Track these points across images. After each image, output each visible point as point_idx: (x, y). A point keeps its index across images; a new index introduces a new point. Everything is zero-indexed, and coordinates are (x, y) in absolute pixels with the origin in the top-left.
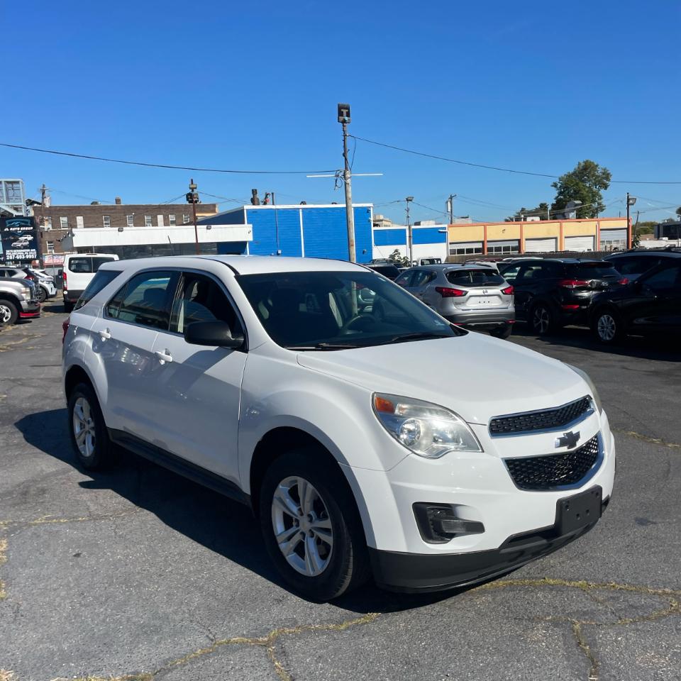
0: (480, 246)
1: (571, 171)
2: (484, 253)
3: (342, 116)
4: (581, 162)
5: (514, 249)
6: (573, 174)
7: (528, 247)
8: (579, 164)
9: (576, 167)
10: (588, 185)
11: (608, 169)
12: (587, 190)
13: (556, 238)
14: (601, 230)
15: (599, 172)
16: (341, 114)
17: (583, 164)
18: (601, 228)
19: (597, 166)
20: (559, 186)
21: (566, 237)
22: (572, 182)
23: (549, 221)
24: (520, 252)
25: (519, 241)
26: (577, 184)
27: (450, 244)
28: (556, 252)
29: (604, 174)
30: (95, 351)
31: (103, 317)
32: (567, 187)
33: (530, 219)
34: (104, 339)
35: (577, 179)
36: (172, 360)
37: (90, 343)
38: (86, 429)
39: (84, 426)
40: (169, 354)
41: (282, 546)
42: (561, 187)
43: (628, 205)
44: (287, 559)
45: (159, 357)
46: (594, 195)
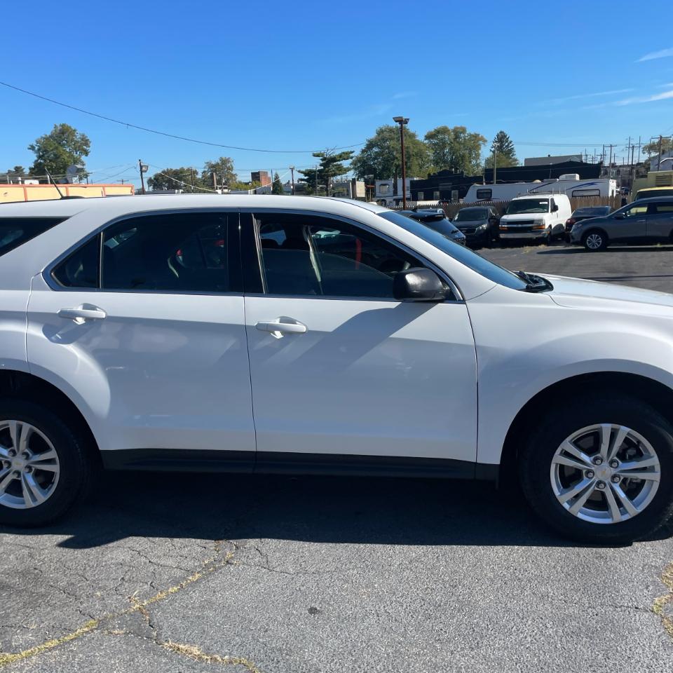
1: (49, 134)
4: (58, 125)
6: (51, 137)
8: (56, 127)
9: (53, 129)
10: (68, 150)
11: (86, 135)
12: (68, 155)
15: (78, 137)
17: (59, 128)
18: (107, 194)
19: (75, 130)
20: (37, 148)
26: (57, 148)
29: (82, 139)
30: (59, 341)
31: (54, 289)
32: (46, 151)
33: (27, 182)
34: (80, 321)
35: (55, 142)
36: (304, 329)
37: (36, 332)
38: (15, 467)
39: (9, 464)
40: (293, 322)
41: (566, 506)
42: (39, 150)
43: (142, 172)
44: (580, 516)
45: (269, 329)
46: (76, 161)
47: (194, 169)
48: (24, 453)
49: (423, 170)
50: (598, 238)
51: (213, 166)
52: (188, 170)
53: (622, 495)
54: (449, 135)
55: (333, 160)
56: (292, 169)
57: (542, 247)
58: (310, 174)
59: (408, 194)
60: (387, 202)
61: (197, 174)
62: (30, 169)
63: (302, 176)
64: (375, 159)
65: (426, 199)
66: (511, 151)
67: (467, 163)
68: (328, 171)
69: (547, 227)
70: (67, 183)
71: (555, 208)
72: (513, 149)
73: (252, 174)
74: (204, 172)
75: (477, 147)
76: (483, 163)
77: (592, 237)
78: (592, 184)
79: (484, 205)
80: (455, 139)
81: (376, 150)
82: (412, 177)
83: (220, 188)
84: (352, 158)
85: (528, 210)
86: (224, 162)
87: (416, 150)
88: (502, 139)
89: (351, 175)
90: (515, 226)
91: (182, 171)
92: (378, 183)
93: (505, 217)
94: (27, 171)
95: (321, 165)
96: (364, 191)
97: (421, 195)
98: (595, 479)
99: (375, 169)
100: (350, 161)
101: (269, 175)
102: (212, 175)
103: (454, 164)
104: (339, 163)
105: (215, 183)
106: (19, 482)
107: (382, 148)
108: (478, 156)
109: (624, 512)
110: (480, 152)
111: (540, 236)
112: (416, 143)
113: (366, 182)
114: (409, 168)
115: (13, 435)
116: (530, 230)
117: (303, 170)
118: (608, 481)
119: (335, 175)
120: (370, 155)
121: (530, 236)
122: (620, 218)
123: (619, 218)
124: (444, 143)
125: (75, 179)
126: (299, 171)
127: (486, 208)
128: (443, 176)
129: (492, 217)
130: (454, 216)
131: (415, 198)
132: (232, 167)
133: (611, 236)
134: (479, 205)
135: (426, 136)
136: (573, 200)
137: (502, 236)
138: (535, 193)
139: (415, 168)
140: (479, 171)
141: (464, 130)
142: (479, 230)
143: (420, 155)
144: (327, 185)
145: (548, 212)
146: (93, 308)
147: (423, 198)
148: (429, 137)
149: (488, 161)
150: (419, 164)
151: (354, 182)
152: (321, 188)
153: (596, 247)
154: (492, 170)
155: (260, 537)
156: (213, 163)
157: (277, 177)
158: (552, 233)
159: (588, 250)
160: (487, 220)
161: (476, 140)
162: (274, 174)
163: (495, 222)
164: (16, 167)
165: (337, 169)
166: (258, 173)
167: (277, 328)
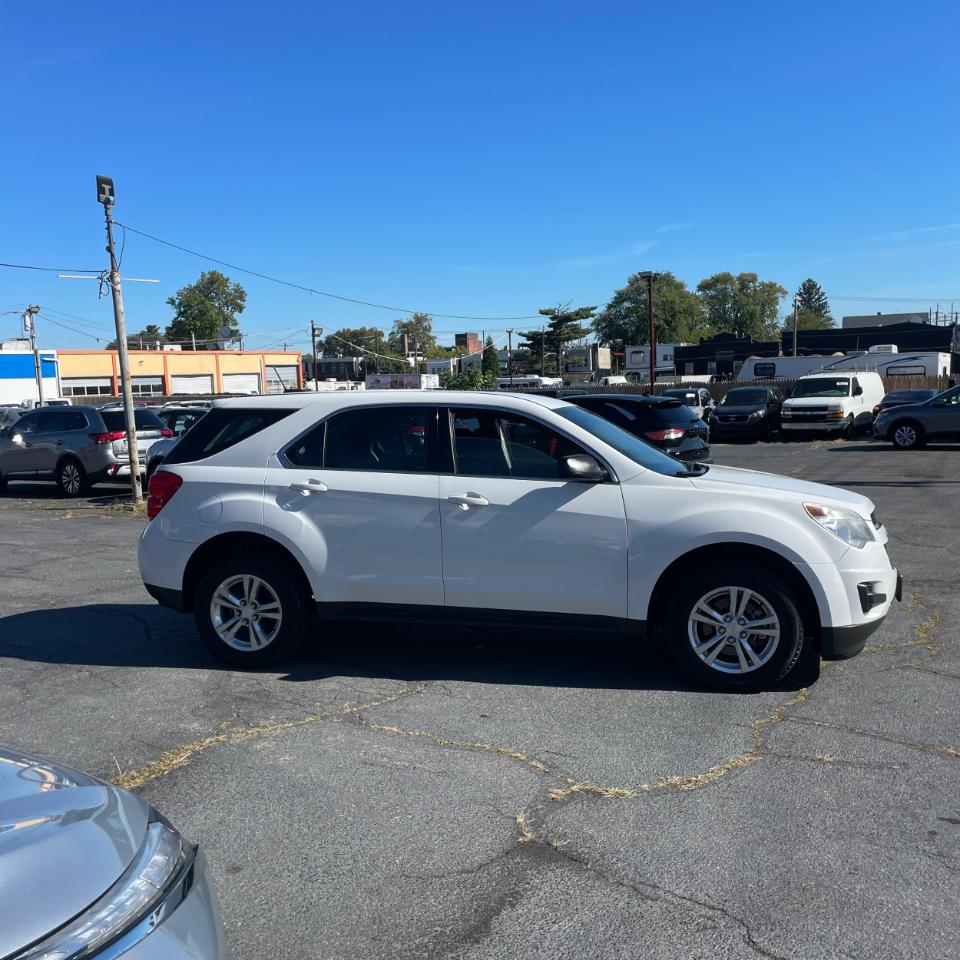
0: (107, 383)
1: (194, 284)
2: (113, 394)
3: (104, 193)
4: (206, 272)
5: (156, 389)
6: (196, 287)
7: (176, 387)
8: (203, 275)
9: (199, 278)
10: (217, 305)
11: (241, 285)
12: (216, 311)
13: (212, 375)
14: (267, 366)
15: (231, 288)
16: (101, 191)
17: (208, 276)
18: (267, 364)
19: (227, 280)
20: (177, 302)
21: (224, 375)
22: (196, 300)
23: (195, 352)
24: (165, 393)
25: (163, 378)
26: (203, 302)
27: (63, 379)
28: (213, 394)
29: (236, 291)
30: (288, 509)
31: (285, 467)
32: (188, 305)
33: (167, 348)
34: (306, 493)
35: (201, 295)
36: (487, 503)
37: (270, 501)
38: (244, 615)
39: (240, 612)
40: (478, 496)
41: (702, 657)
42: (180, 304)
43: (314, 336)
44: (713, 666)
45: (458, 502)
46: (226, 319)
47: (379, 330)
48: (253, 603)
49: (695, 332)
50: (910, 431)
51: (404, 326)
52: (371, 330)
53: (748, 648)
54: (733, 284)
55: (568, 318)
56: (510, 333)
57: (839, 442)
58: (535, 338)
59: (670, 365)
60: (642, 376)
61: (383, 335)
62: (167, 328)
63: (524, 340)
64: (625, 317)
65: (696, 373)
66: (824, 306)
67: (758, 323)
68: (559, 334)
69: (846, 415)
70: (218, 349)
71: (858, 391)
72: (826, 303)
73: (457, 336)
74: (392, 333)
75: (773, 301)
76: (781, 323)
77: (902, 431)
78: (915, 358)
79: (763, 385)
80: (741, 290)
81: (627, 304)
82: (679, 342)
83: (413, 355)
84: (593, 316)
85: (820, 393)
86: (420, 320)
87: (683, 306)
88: (809, 291)
89: (592, 338)
90: (802, 413)
91: (362, 332)
92: (629, 350)
93: (789, 402)
94: (162, 331)
95: (550, 326)
96: (609, 361)
97: (690, 366)
98: (727, 634)
99: (626, 331)
100: (591, 320)
101: (480, 338)
102: (402, 337)
103: (740, 324)
104: (575, 323)
105: (407, 349)
106: (247, 628)
107: (636, 301)
108: (773, 314)
109: (751, 664)
110: (778, 307)
111: (837, 427)
112: (685, 296)
113: (613, 349)
114: (674, 330)
115: (246, 588)
116: (823, 418)
117: (526, 332)
118: (737, 636)
119: (568, 339)
120: (620, 312)
121: (823, 427)
122: (942, 406)
123: (939, 405)
124: (725, 295)
125: (227, 345)
126: (520, 334)
127: (765, 388)
128: (722, 341)
129: (772, 401)
130: (720, 400)
131: (681, 371)
132: (430, 327)
133: (929, 429)
134: (756, 384)
135: (698, 286)
136: (888, 380)
137: (785, 426)
138: (833, 371)
139: (683, 331)
140: (776, 335)
141: (754, 278)
142: (753, 418)
143: (689, 312)
144: (558, 353)
145: (847, 395)
146: (317, 483)
147: (692, 371)
148: (703, 287)
149: (789, 320)
150: (688, 324)
151: (595, 348)
152: (550, 356)
153: (907, 444)
154: (792, 333)
155: (445, 679)
156: (405, 321)
157: (489, 342)
158: (855, 423)
159: (897, 447)
160: (765, 405)
161: (771, 293)
162: (486, 336)
163: (775, 407)
164: (149, 326)
165: (573, 331)
166: (465, 336)
167: (464, 501)
